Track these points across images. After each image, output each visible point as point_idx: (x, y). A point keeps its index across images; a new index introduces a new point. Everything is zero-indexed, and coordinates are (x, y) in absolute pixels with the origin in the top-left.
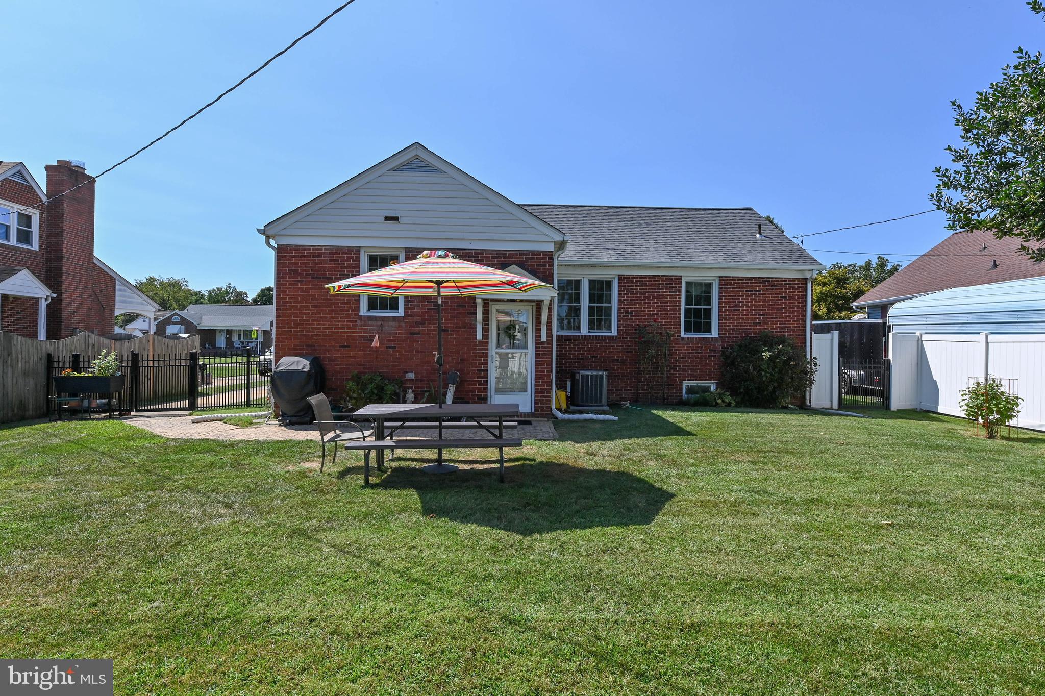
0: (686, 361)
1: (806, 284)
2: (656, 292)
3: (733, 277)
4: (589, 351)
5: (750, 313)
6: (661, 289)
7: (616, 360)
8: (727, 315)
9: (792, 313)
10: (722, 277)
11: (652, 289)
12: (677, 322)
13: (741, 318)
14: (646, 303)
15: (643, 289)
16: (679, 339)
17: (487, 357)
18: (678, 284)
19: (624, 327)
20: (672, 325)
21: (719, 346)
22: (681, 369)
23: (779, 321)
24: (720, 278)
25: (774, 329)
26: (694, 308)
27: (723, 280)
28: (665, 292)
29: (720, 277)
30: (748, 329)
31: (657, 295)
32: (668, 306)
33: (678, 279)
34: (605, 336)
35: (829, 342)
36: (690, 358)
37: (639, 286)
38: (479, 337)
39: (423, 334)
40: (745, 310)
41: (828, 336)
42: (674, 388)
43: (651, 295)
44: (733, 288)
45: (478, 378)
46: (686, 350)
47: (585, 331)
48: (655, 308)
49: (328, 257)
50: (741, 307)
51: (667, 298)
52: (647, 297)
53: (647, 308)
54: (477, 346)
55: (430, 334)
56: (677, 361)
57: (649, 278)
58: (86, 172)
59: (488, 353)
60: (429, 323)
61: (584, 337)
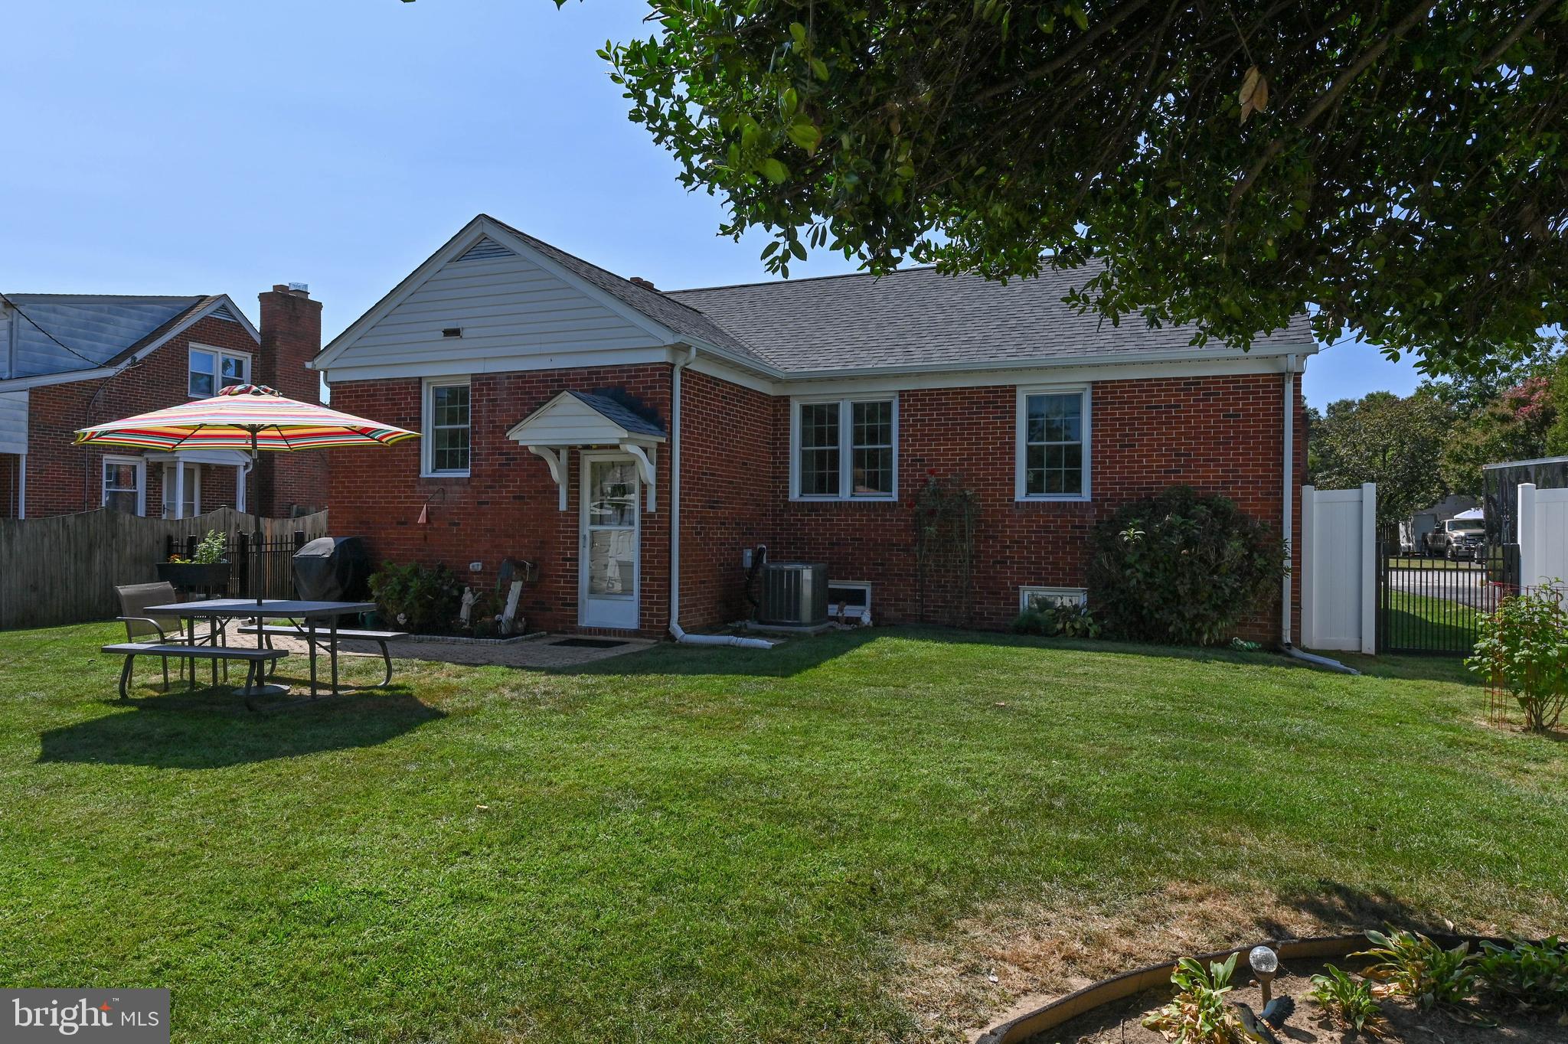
0: (1026, 548)
1: (1283, 386)
2: (968, 419)
3: (1119, 381)
4: (848, 530)
5: (1155, 450)
6: (975, 413)
7: (894, 545)
8: (1108, 457)
9: (1251, 449)
10: (1097, 382)
11: (960, 414)
12: (1007, 474)
13: (1137, 462)
14: (949, 440)
15: (943, 414)
16: (1011, 505)
17: (578, 537)
18: (1009, 402)
19: (908, 486)
20: (998, 479)
21: (1091, 519)
22: (1014, 563)
23: (1221, 465)
24: (1095, 385)
25: (1211, 482)
26: (1048, 446)
27: (1099, 388)
28: (984, 418)
29: (1093, 382)
30: (1154, 483)
31: (968, 424)
32: (990, 444)
33: (1008, 391)
34: (874, 503)
35: (1353, 508)
36: (1033, 542)
37: (935, 410)
38: (563, 506)
39: (492, 503)
40: (1147, 445)
41: (1351, 494)
42: (1002, 599)
43: (958, 424)
44: (1120, 403)
45: (563, 571)
46: (1024, 526)
47: (845, 494)
48: (965, 449)
49: (384, 395)
50: (1138, 440)
51: (988, 428)
52: (951, 430)
53: (949, 450)
54: (560, 521)
55: (501, 503)
56: (1008, 547)
57: (953, 393)
58: (310, 297)
59: (578, 532)
60: (500, 487)
61: (839, 505)
